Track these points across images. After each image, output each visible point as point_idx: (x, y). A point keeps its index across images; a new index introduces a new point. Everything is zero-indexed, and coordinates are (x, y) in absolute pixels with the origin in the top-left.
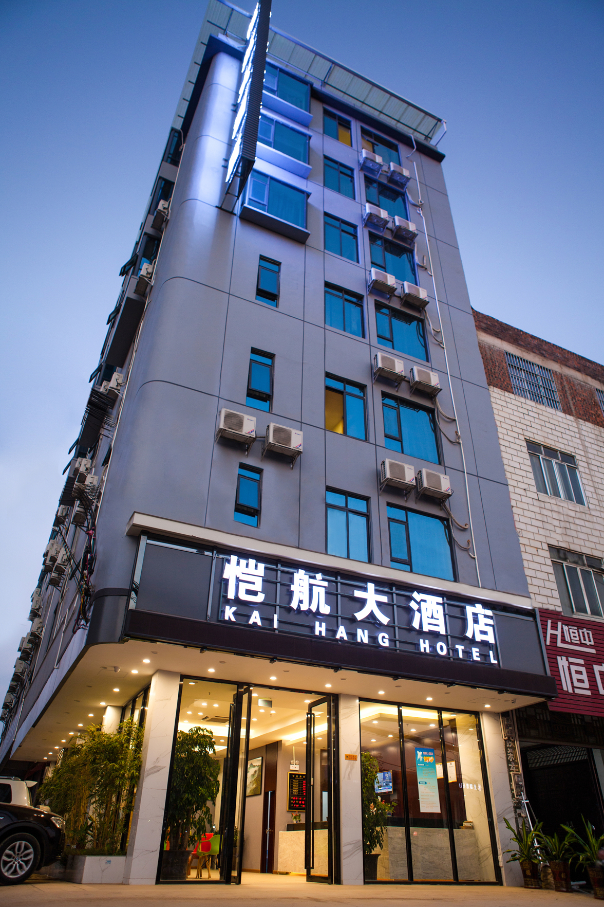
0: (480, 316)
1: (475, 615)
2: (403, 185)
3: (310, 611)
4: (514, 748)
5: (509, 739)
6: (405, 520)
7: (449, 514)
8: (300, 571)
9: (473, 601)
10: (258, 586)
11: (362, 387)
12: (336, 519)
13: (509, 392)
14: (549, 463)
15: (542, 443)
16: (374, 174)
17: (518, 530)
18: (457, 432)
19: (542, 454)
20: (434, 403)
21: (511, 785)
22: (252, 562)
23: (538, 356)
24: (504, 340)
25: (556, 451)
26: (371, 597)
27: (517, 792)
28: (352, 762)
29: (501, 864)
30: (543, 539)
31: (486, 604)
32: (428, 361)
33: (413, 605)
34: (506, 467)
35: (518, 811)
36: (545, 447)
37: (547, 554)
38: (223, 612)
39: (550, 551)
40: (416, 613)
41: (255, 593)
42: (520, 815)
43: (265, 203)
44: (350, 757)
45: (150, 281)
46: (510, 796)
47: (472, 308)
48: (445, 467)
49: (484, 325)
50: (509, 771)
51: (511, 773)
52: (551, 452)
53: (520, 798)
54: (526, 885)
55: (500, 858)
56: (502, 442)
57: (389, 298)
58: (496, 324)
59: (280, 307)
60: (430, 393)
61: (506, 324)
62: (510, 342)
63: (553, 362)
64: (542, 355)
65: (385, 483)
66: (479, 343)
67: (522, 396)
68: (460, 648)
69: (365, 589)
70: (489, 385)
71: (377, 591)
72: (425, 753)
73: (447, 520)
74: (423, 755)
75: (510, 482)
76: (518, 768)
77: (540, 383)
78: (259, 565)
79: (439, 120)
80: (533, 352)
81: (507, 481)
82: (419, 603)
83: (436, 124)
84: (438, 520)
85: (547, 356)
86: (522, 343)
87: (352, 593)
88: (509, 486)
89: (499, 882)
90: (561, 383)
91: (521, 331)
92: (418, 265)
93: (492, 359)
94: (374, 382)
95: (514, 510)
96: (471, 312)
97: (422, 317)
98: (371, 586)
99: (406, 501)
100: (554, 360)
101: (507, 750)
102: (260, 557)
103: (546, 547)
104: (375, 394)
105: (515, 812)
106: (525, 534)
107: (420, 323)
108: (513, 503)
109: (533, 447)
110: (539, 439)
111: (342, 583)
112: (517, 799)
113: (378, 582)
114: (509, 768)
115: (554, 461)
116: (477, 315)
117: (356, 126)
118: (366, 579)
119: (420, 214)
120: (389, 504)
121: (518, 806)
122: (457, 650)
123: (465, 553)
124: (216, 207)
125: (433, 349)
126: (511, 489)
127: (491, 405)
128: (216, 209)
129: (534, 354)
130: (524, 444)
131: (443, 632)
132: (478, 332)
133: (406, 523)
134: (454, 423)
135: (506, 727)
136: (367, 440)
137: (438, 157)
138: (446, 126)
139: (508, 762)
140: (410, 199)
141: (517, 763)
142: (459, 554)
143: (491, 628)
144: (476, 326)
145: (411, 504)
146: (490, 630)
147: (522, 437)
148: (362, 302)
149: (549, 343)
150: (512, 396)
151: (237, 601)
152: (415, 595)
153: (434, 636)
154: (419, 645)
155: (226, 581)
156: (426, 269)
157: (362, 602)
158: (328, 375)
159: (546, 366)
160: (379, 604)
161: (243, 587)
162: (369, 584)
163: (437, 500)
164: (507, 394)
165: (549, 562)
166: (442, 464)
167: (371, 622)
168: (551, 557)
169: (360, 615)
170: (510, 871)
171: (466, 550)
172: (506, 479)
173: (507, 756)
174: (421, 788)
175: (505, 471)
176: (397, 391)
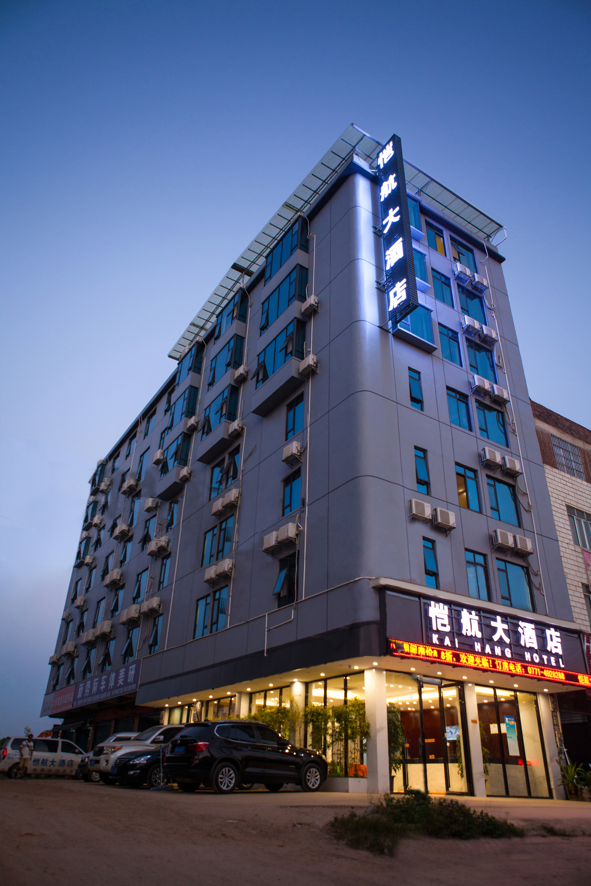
0: (535, 405)
1: (551, 636)
2: (481, 291)
3: (472, 636)
4: (556, 716)
5: (554, 711)
6: (505, 569)
7: (529, 564)
8: (464, 610)
9: (549, 626)
10: (446, 621)
11: (475, 471)
12: (471, 570)
13: (555, 468)
14: (579, 521)
15: (575, 507)
16: (463, 282)
17: (565, 574)
18: (528, 503)
19: (575, 515)
20: (515, 481)
21: (556, 739)
22: (441, 605)
23: (570, 436)
24: (550, 425)
25: (583, 512)
26: (499, 625)
27: (560, 744)
28: (475, 724)
29: (552, 787)
30: (579, 579)
31: (557, 628)
32: (508, 446)
33: (520, 630)
34: (556, 527)
35: (560, 755)
36: (577, 510)
37: (581, 590)
38: (431, 638)
39: (583, 588)
40: (522, 635)
41: (445, 625)
42: (561, 758)
43: (409, 323)
44: (474, 722)
45: (317, 370)
46: (556, 746)
47: (530, 399)
48: (524, 529)
49: (537, 413)
50: (555, 731)
51: (556, 732)
52: (581, 513)
53: (561, 747)
54: (567, 799)
55: (552, 783)
56: (553, 508)
57: (483, 396)
58: (544, 411)
59: (425, 410)
60: (513, 474)
61: (550, 410)
62: (553, 426)
63: (579, 440)
64: (572, 435)
65: (497, 546)
66: (536, 429)
67: (562, 471)
68: (545, 657)
69: (495, 620)
70: (544, 463)
71: (503, 622)
72: (510, 719)
73: (527, 568)
74: (509, 720)
75: (560, 539)
76: (559, 729)
77: (572, 458)
78: (445, 606)
79: (501, 227)
80: (567, 433)
81: (557, 538)
82: (523, 629)
83: (499, 228)
84: (520, 568)
85: (575, 435)
86: (560, 426)
87: (488, 622)
88: (559, 542)
89: (551, 797)
90: (584, 457)
91: (559, 415)
92: (497, 365)
93: (543, 441)
94: (482, 467)
95: (563, 558)
96: (529, 402)
97: (502, 411)
98: (499, 618)
99: (506, 556)
100: (579, 439)
101: (553, 718)
102: (445, 602)
103: (580, 585)
104: (482, 475)
105: (559, 756)
106: (569, 576)
107: (500, 414)
108: (562, 554)
109: (570, 509)
110: (573, 504)
111: (483, 617)
112: (560, 748)
113: (501, 615)
114: (554, 728)
115: (582, 521)
116: (533, 403)
117: (446, 234)
118: (496, 613)
119: (493, 317)
120: (497, 559)
121: (560, 752)
122: (543, 659)
123: (538, 592)
124: (378, 327)
125: (511, 437)
126: (560, 543)
127: (546, 479)
128: (378, 328)
129: (568, 435)
130: (565, 508)
131: (536, 648)
132: (535, 420)
133: (505, 571)
134: (526, 495)
135: (553, 703)
136: (480, 512)
137: (500, 259)
138: (507, 232)
139: (554, 725)
140: (487, 304)
141: (559, 726)
142: (535, 592)
143: (560, 644)
144: (533, 414)
145: (508, 559)
146: (559, 645)
147: (564, 504)
148: (467, 400)
149: (576, 423)
150: (557, 471)
151: (438, 631)
152: (521, 623)
153: (531, 650)
154: (524, 655)
155: (430, 619)
156: (501, 368)
157: (495, 630)
158: (457, 464)
159: (575, 444)
160: (504, 630)
161: (440, 622)
162: (497, 617)
163: (522, 555)
164: (554, 470)
165: (583, 596)
166: (522, 527)
167: (501, 642)
168: (584, 592)
169: (496, 638)
170: (557, 791)
171: (539, 589)
172: (557, 536)
173: (553, 721)
174: (509, 740)
175: (556, 530)
176: (494, 474)
